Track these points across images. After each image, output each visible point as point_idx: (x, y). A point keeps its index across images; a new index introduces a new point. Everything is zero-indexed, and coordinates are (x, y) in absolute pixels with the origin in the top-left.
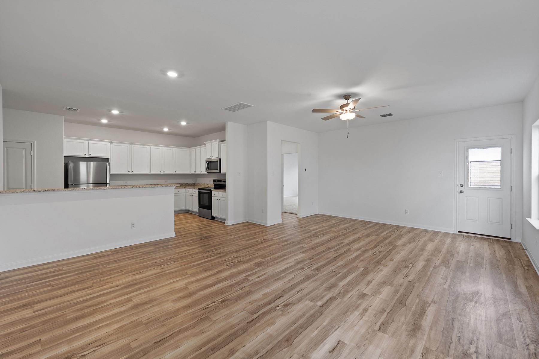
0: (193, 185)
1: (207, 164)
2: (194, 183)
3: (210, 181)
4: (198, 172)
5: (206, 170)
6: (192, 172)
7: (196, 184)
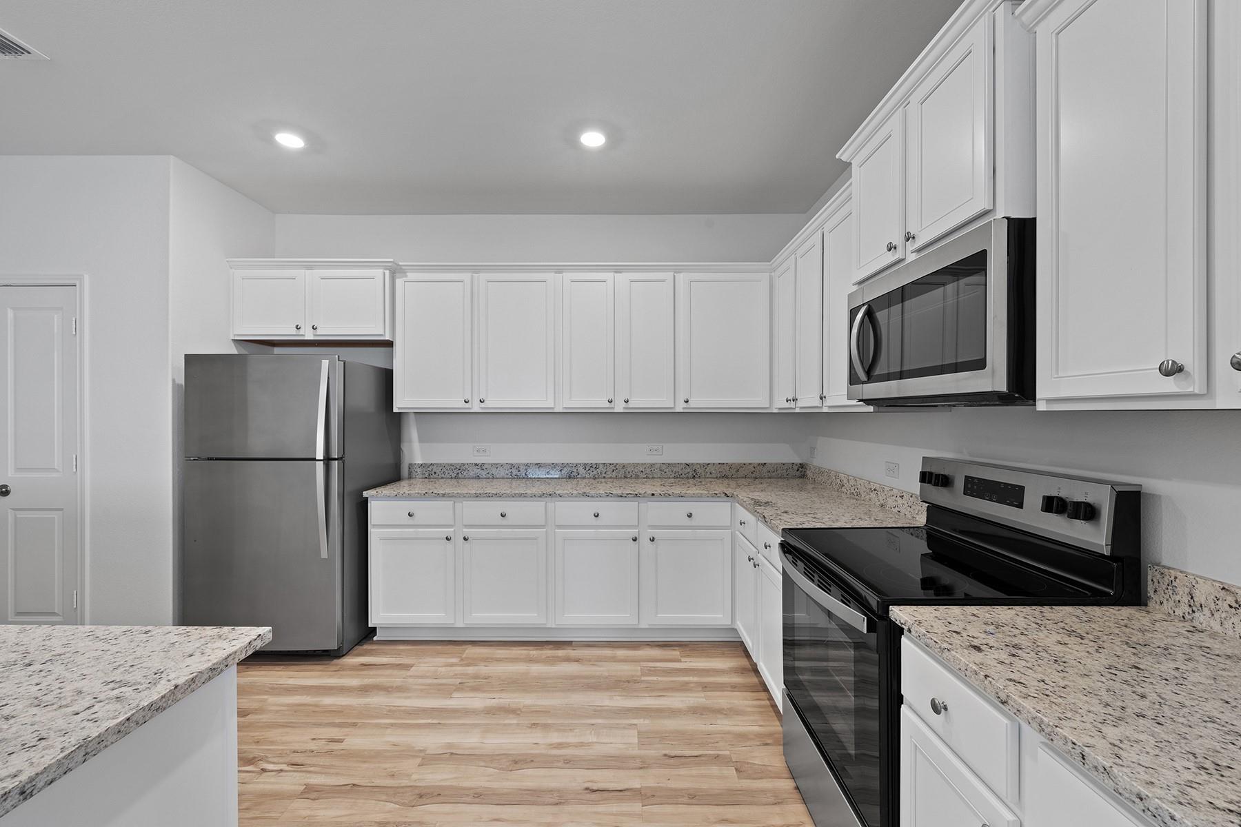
0: (794, 477)
1: (855, 331)
2: (802, 466)
3: (893, 469)
4: (808, 401)
5: (853, 380)
6: (780, 404)
7: (809, 473)
